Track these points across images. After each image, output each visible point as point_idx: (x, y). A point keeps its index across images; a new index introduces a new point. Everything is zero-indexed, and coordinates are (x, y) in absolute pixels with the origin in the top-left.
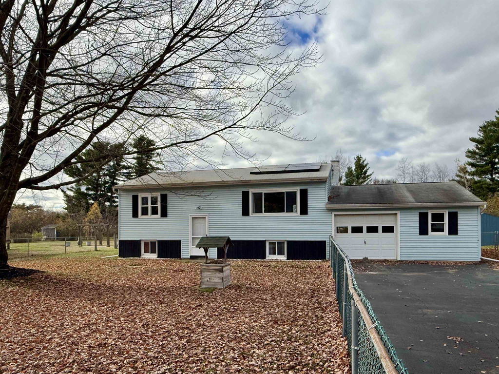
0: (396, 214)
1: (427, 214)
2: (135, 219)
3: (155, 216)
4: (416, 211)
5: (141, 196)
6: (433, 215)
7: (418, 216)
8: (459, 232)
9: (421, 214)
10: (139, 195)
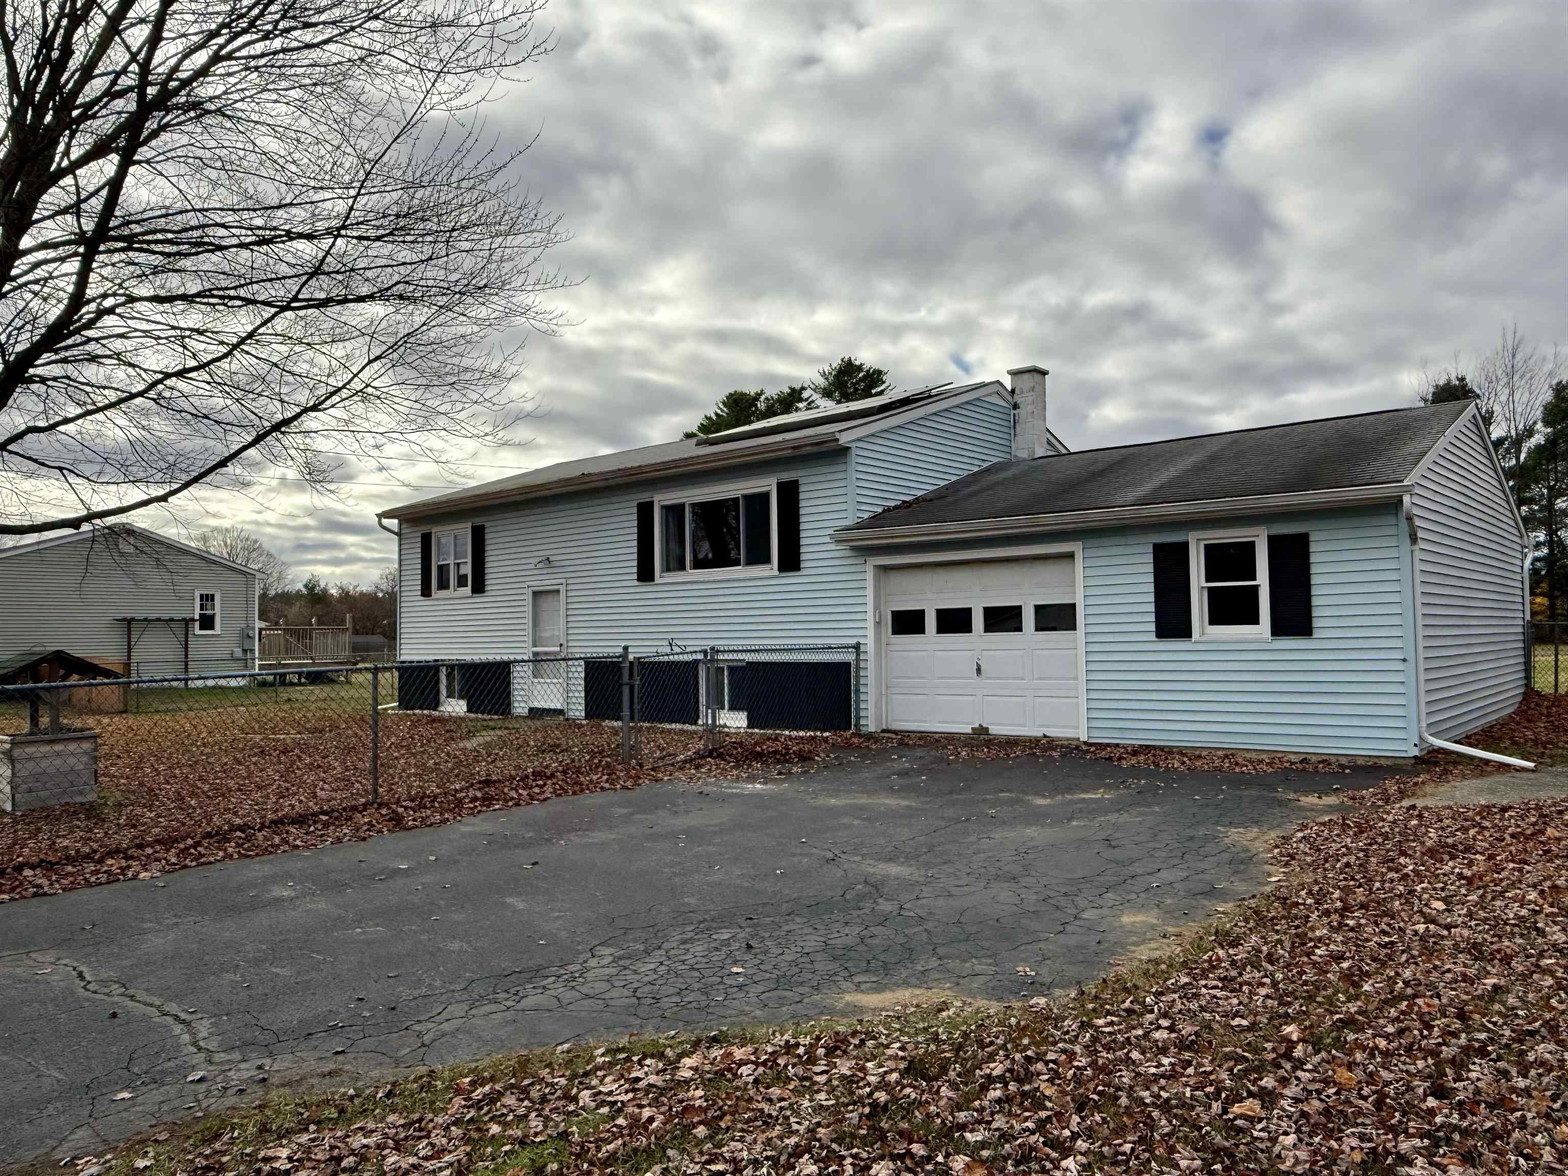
0: (1071, 556)
1: (1184, 548)
2: (425, 601)
3: (461, 591)
4: (1142, 539)
5: (436, 533)
6: (1212, 552)
7: (1150, 558)
8: (1316, 623)
9: (1159, 550)
10: (433, 530)
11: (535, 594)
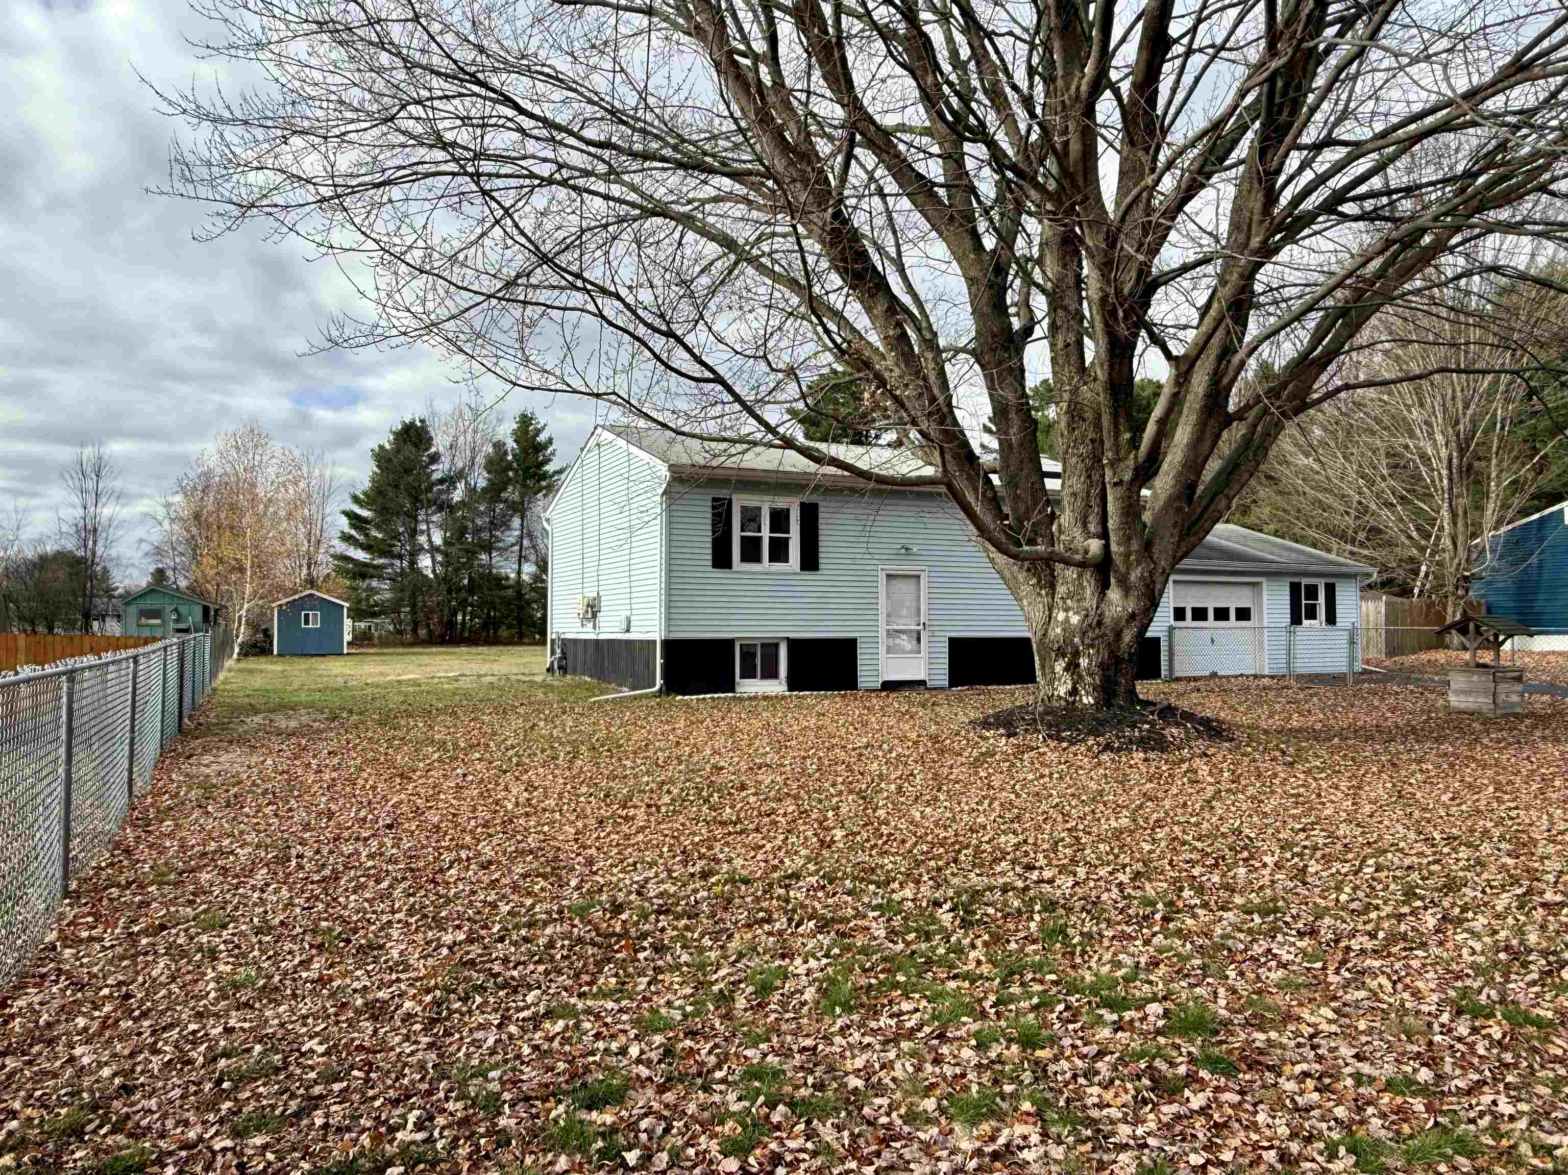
1: (1299, 585)
2: (720, 573)
3: (779, 566)
4: (1286, 579)
5: (740, 501)
7: (1289, 588)
8: (1337, 620)
9: (1292, 585)
10: (734, 497)
11: (888, 576)
